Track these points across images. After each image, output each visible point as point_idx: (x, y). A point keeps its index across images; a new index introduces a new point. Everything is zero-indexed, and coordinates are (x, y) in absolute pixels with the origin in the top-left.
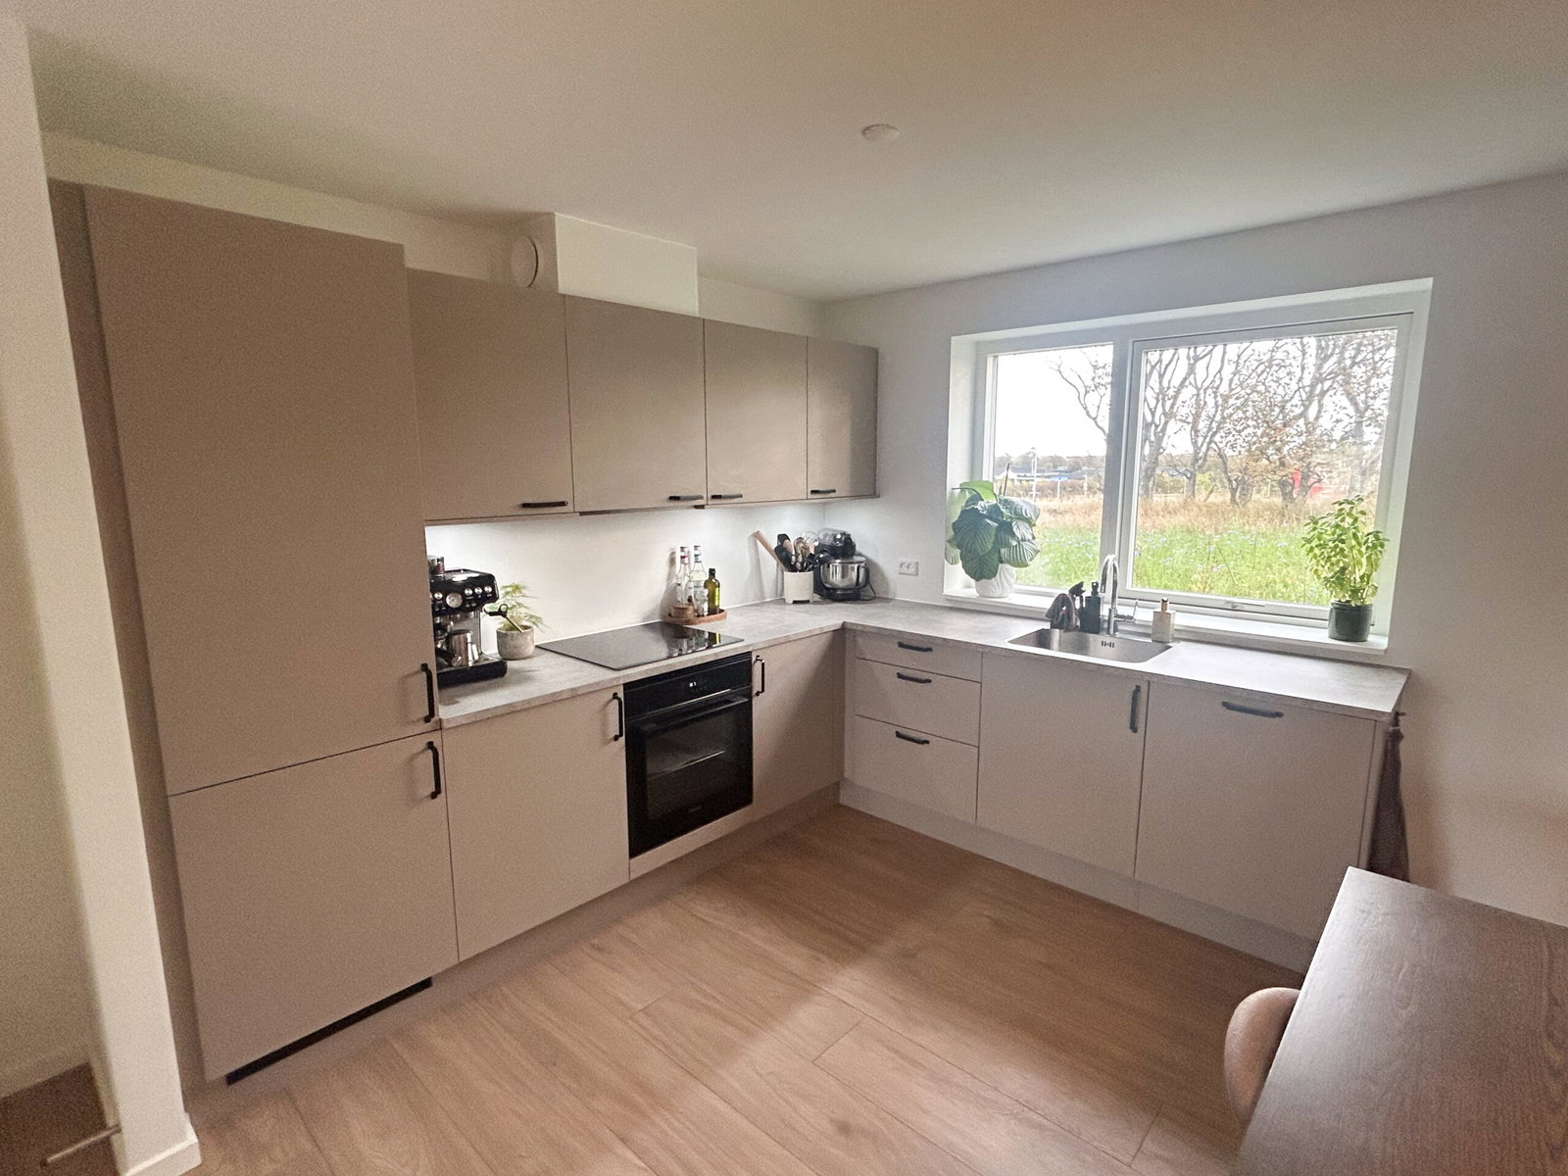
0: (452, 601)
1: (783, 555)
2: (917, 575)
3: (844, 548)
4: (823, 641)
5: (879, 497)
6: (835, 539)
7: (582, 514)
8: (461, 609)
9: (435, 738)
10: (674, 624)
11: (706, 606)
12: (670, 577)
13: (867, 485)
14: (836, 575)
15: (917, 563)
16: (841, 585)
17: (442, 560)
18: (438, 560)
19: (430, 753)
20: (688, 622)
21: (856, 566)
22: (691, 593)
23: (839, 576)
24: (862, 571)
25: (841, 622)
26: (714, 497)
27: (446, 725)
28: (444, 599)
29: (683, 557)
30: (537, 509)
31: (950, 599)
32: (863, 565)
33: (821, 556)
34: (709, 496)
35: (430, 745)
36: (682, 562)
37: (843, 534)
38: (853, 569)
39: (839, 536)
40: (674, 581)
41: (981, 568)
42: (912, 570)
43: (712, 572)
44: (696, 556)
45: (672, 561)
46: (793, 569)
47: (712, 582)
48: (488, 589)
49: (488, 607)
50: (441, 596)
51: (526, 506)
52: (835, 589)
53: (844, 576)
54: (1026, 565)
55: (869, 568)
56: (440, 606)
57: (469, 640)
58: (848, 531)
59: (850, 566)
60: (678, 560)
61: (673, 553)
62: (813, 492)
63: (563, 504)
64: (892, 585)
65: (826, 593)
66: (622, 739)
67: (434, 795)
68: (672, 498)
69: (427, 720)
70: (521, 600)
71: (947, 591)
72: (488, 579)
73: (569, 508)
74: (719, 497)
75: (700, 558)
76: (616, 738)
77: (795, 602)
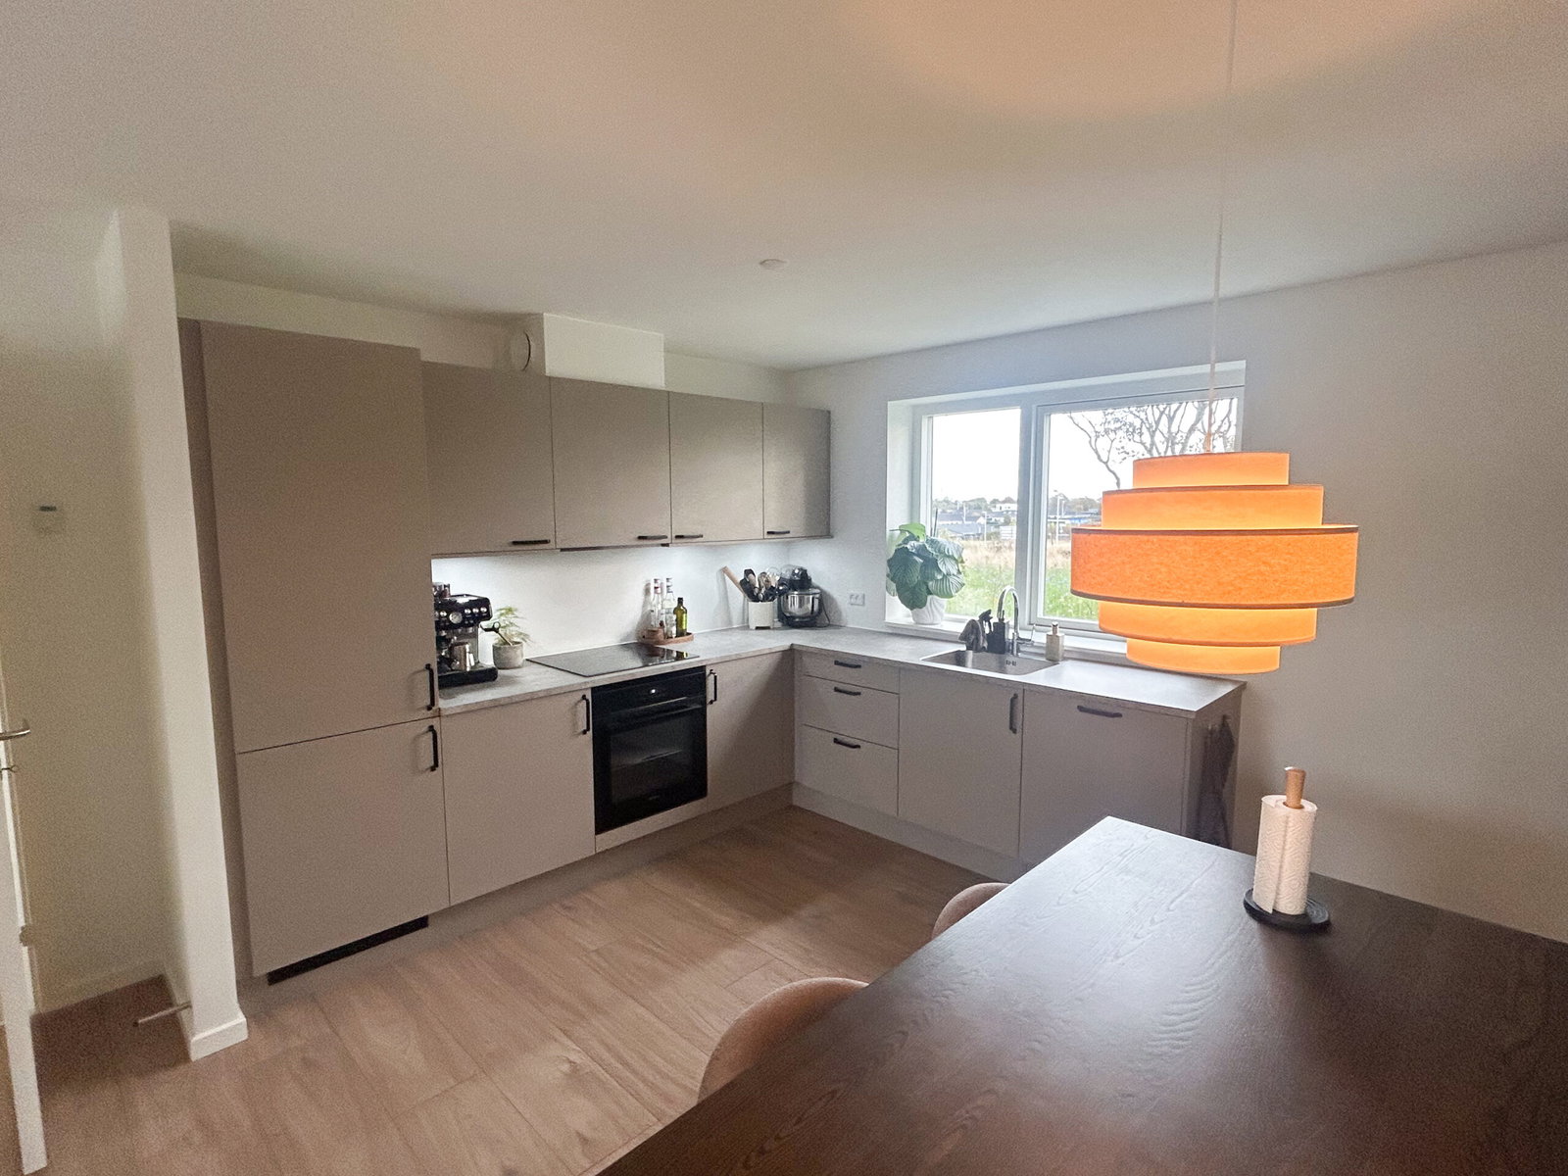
0: (454, 618)
1: (747, 587)
2: (864, 605)
3: (801, 582)
4: (774, 659)
5: (832, 537)
6: (793, 573)
7: (562, 550)
8: (461, 625)
9: (435, 722)
10: (648, 643)
11: (674, 630)
12: (645, 603)
13: (822, 526)
14: (794, 604)
15: (864, 596)
16: (799, 614)
17: (449, 586)
18: (445, 586)
19: (431, 734)
20: (659, 643)
21: (811, 597)
22: (663, 618)
23: (797, 606)
24: (816, 602)
25: (789, 644)
26: (678, 537)
27: (443, 713)
28: (447, 616)
29: (656, 588)
30: (526, 546)
31: (890, 625)
32: (818, 596)
33: (781, 588)
34: (674, 535)
35: (431, 728)
36: (656, 592)
37: (801, 569)
38: (808, 599)
39: (796, 571)
40: (649, 608)
41: (914, 599)
42: (859, 601)
43: (680, 600)
44: (668, 587)
45: (647, 591)
46: (756, 599)
47: (680, 609)
48: (484, 610)
49: (484, 624)
50: (445, 614)
51: (515, 543)
52: (794, 617)
53: (801, 605)
54: (952, 596)
55: (824, 599)
56: (444, 622)
57: (468, 650)
58: (805, 567)
59: (806, 597)
60: (652, 590)
61: (648, 585)
62: (769, 533)
63: (546, 542)
64: (844, 614)
65: (788, 621)
66: (590, 733)
67: (433, 769)
68: (640, 538)
69: (429, 708)
70: (513, 620)
71: (889, 619)
72: (485, 602)
73: (551, 545)
74: (681, 537)
75: (671, 589)
76: (585, 732)
77: (757, 628)
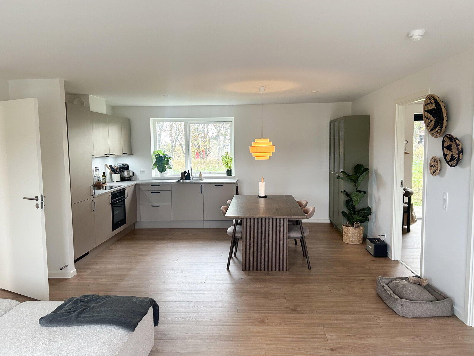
2: (145, 173)
3: (127, 168)
4: (133, 187)
5: (133, 155)
6: (124, 165)
11: (104, 181)
13: (130, 152)
14: (125, 174)
15: (144, 170)
16: (127, 177)
21: (130, 172)
22: (99, 178)
23: (126, 175)
25: (136, 183)
27: (94, 197)
31: (154, 178)
33: (121, 170)
34: (110, 154)
35: (93, 201)
36: (96, 171)
37: (126, 164)
41: (162, 169)
42: (143, 172)
43: (104, 173)
44: (98, 170)
46: (115, 173)
47: (104, 176)
52: (125, 178)
54: (171, 168)
58: (127, 163)
59: (128, 172)
62: (124, 153)
64: (137, 176)
65: (123, 179)
67: (93, 211)
68: (105, 154)
76: (110, 204)
77: (117, 182)
